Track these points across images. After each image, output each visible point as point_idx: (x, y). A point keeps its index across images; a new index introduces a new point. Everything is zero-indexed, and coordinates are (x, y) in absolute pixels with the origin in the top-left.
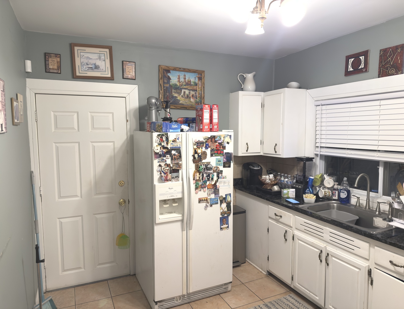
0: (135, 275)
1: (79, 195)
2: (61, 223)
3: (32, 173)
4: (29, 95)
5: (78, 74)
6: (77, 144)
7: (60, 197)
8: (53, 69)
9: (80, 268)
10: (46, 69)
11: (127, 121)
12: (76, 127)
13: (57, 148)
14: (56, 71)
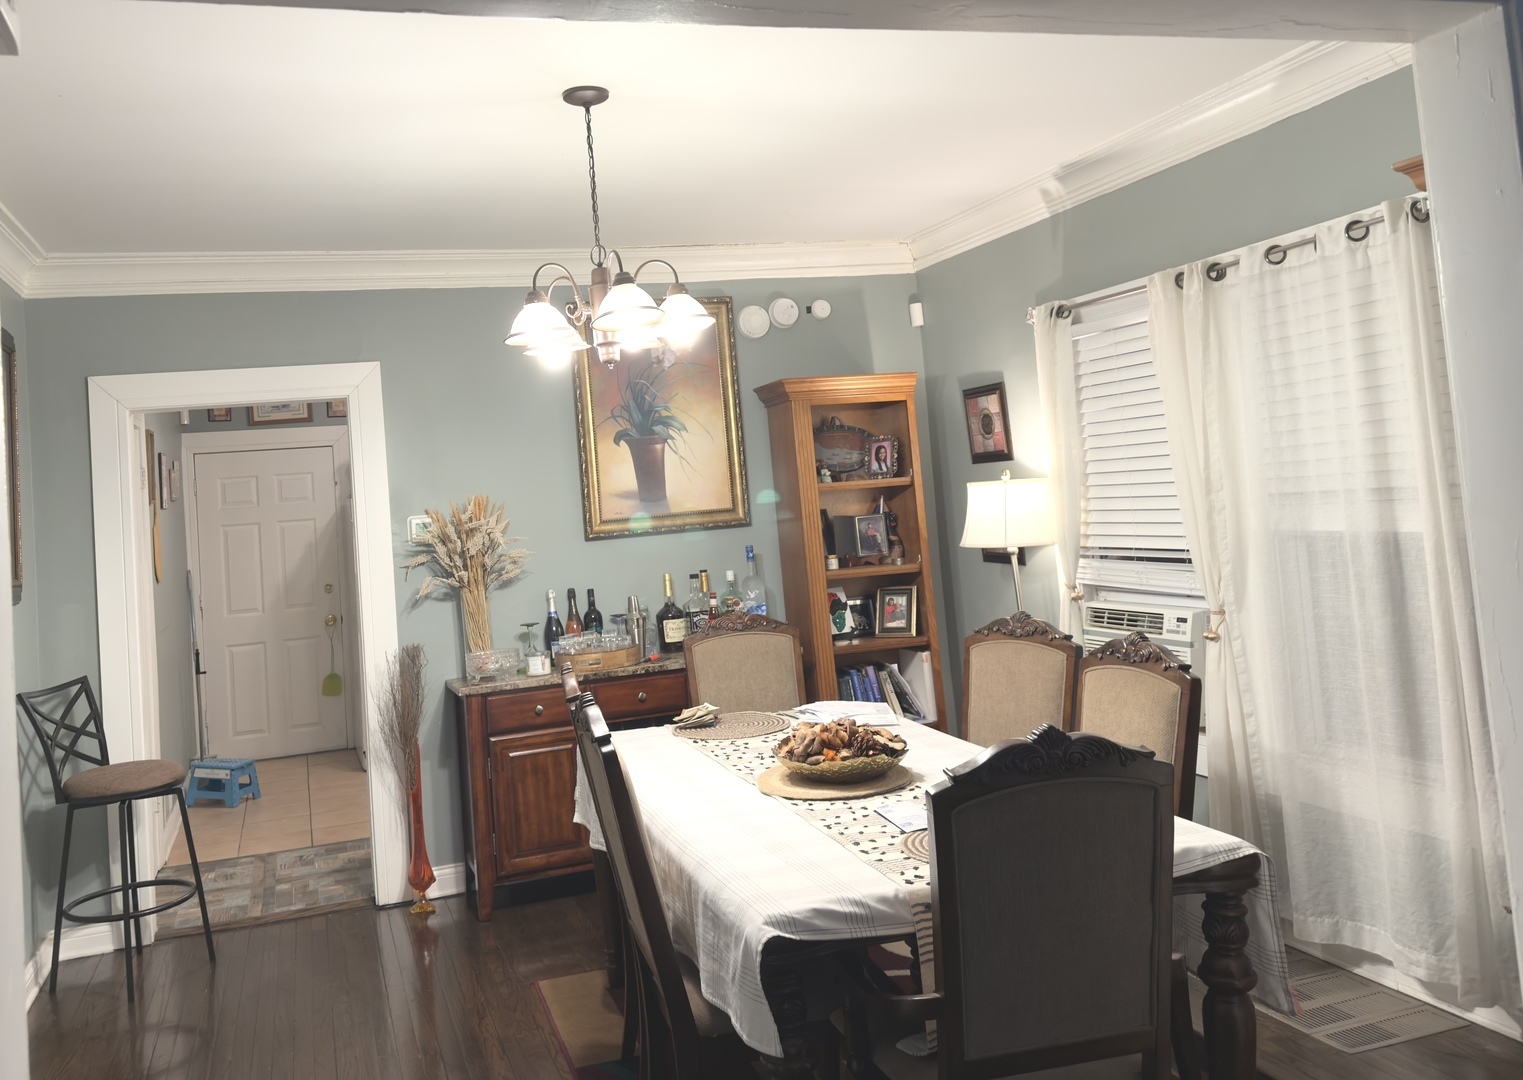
0: (355, 748)
1: (260, 608)
2: (232, 653)
3: (188, 572)
4: (186, 456)
5: (256, 419)
6: (257, 526)
7: (231, 611)
8: (219, 415)
9: (261, 731)
10: (209, 416)
11: (336, 483)
12: (254, 499)
13: (226, 534)
14: (223, 419)
